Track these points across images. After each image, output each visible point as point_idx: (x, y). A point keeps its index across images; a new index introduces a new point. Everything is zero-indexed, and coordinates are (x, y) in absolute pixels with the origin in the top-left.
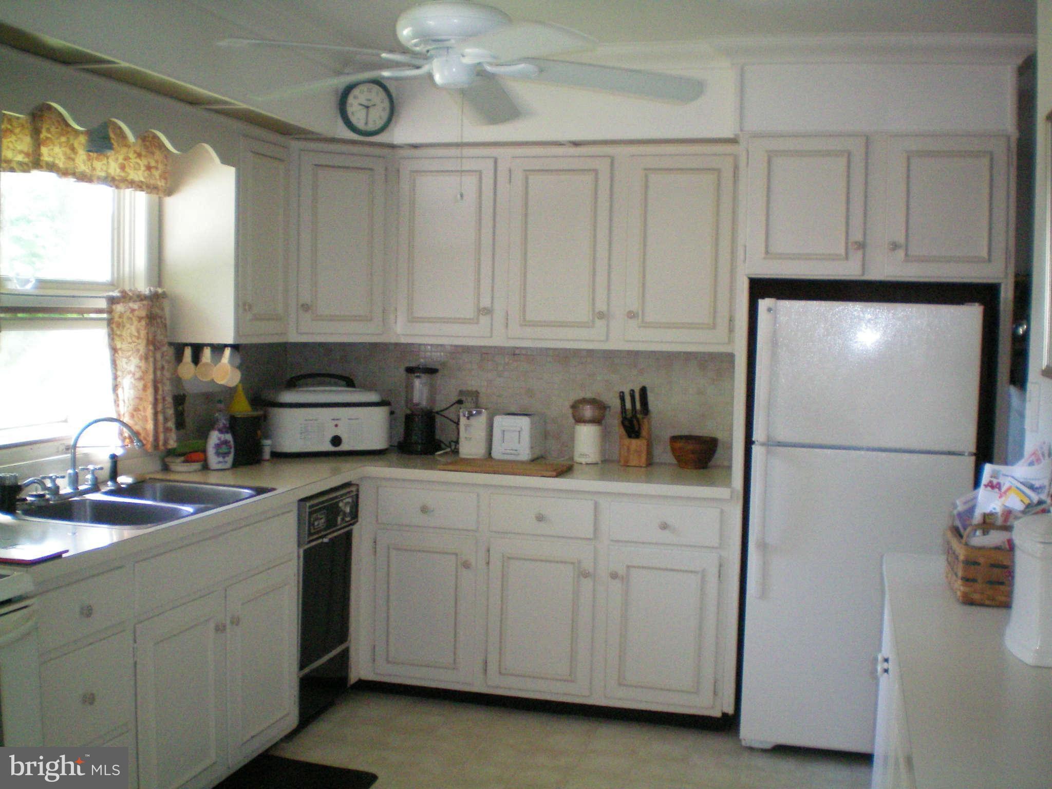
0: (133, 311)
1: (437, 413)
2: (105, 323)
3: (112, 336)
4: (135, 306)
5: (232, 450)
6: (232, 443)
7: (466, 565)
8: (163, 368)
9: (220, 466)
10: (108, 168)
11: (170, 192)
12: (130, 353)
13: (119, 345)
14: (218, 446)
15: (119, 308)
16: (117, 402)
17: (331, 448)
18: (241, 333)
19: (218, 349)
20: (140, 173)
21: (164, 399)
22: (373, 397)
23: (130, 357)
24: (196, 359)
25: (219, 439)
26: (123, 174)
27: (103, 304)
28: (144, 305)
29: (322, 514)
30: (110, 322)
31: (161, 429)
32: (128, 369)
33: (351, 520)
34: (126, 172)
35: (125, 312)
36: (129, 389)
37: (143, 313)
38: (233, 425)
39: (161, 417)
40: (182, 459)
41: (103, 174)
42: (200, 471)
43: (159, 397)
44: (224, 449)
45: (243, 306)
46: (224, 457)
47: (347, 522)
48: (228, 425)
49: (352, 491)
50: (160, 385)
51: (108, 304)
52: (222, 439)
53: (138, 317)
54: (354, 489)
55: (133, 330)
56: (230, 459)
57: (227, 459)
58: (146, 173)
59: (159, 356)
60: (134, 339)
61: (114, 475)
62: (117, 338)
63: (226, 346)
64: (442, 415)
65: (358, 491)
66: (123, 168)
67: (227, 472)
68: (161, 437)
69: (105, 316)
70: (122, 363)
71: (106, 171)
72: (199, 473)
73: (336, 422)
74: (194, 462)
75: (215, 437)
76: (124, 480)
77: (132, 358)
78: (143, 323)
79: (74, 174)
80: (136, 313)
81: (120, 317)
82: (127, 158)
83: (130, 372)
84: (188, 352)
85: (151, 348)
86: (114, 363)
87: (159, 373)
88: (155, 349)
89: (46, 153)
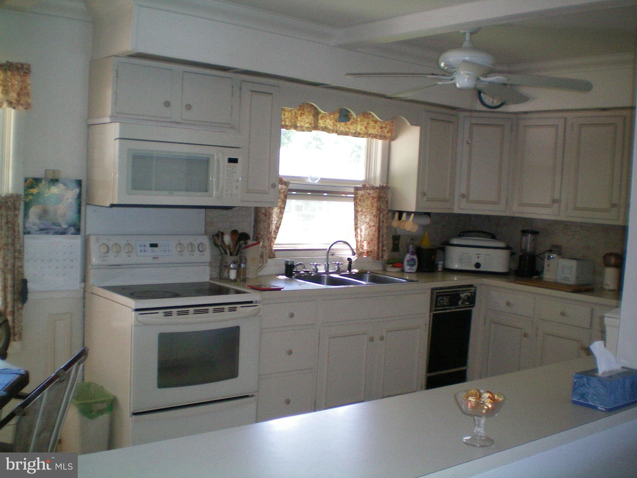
0: (369, 194)
1: (537, 255)
2: (353, 199)
3: (356, 205)
4: (371, 192)
5: (417, 264)
6: (416, 260)
7: (526, 335)
8: (383, 222)
9: (409, 271)
10: (356, 129)
11: (393, 138)
12: (366, 214)
13: (359, 209)
14: (408, 261)
15: (361, 192)
16: (357, 235)
17: (473, 268)
18: (419, 206)
19: (409, 213)
20: (376, 130)
21: (383, 236)
22: (502, 245)
23: (367, 215)
24: (400, 218)
25: (410, 257)
26: (366, 131)
27: (352, 190)
28: (376, 192)
29: (447, 298)
30: (355, 199)
31: (380, 250)
32: (365, 221)
33: (469, 304)
34: (368, 130)
35: (365, 194)
36: (364, 230)
37: (375, 195)
38: (419, 251)
39: (381, 245)
40: (391, 265)
41: (354, 131)
42: (400, 272)
43: (381, 235)
44: (412, 263)
45: (421, 194)
46: (411, 267)
47: (466, 305)
48: (415, 251)
49: (471, 290)
50: (381, 229)
51: (355, 190)
52: (411, 258)
53: (373, 197)
54: (473, 289)
55: (369, 203)
56: (415, 268)
57: (413, 267)
58: (380, 131)
59: (381, 215)
60: (369, 207)
61: (350, 268)
62: (359, 206)
63: (412, 212)
64: (539, 257)
65: (475, 290)
66: (366, 128)
67: (413, 275)
68: (380, 253)
69: (353, 196)
70: (361, 218)
71: (356, 130)
72: (400, 273)
73: (479, 256)
74: (397, 267)
75: (408, 257)
76: (355, 271)
77: (367, 216)
78: (375, 200)
79: (336, 132)
80: (371, 195)
81: (361, 197)
82: (368, 124)
83: (366, 222)
84: (397, 215)
85: (378, 212)
86: (356, 217)
87: (381, 224)
88: (380, 212)
89: (321, 123)
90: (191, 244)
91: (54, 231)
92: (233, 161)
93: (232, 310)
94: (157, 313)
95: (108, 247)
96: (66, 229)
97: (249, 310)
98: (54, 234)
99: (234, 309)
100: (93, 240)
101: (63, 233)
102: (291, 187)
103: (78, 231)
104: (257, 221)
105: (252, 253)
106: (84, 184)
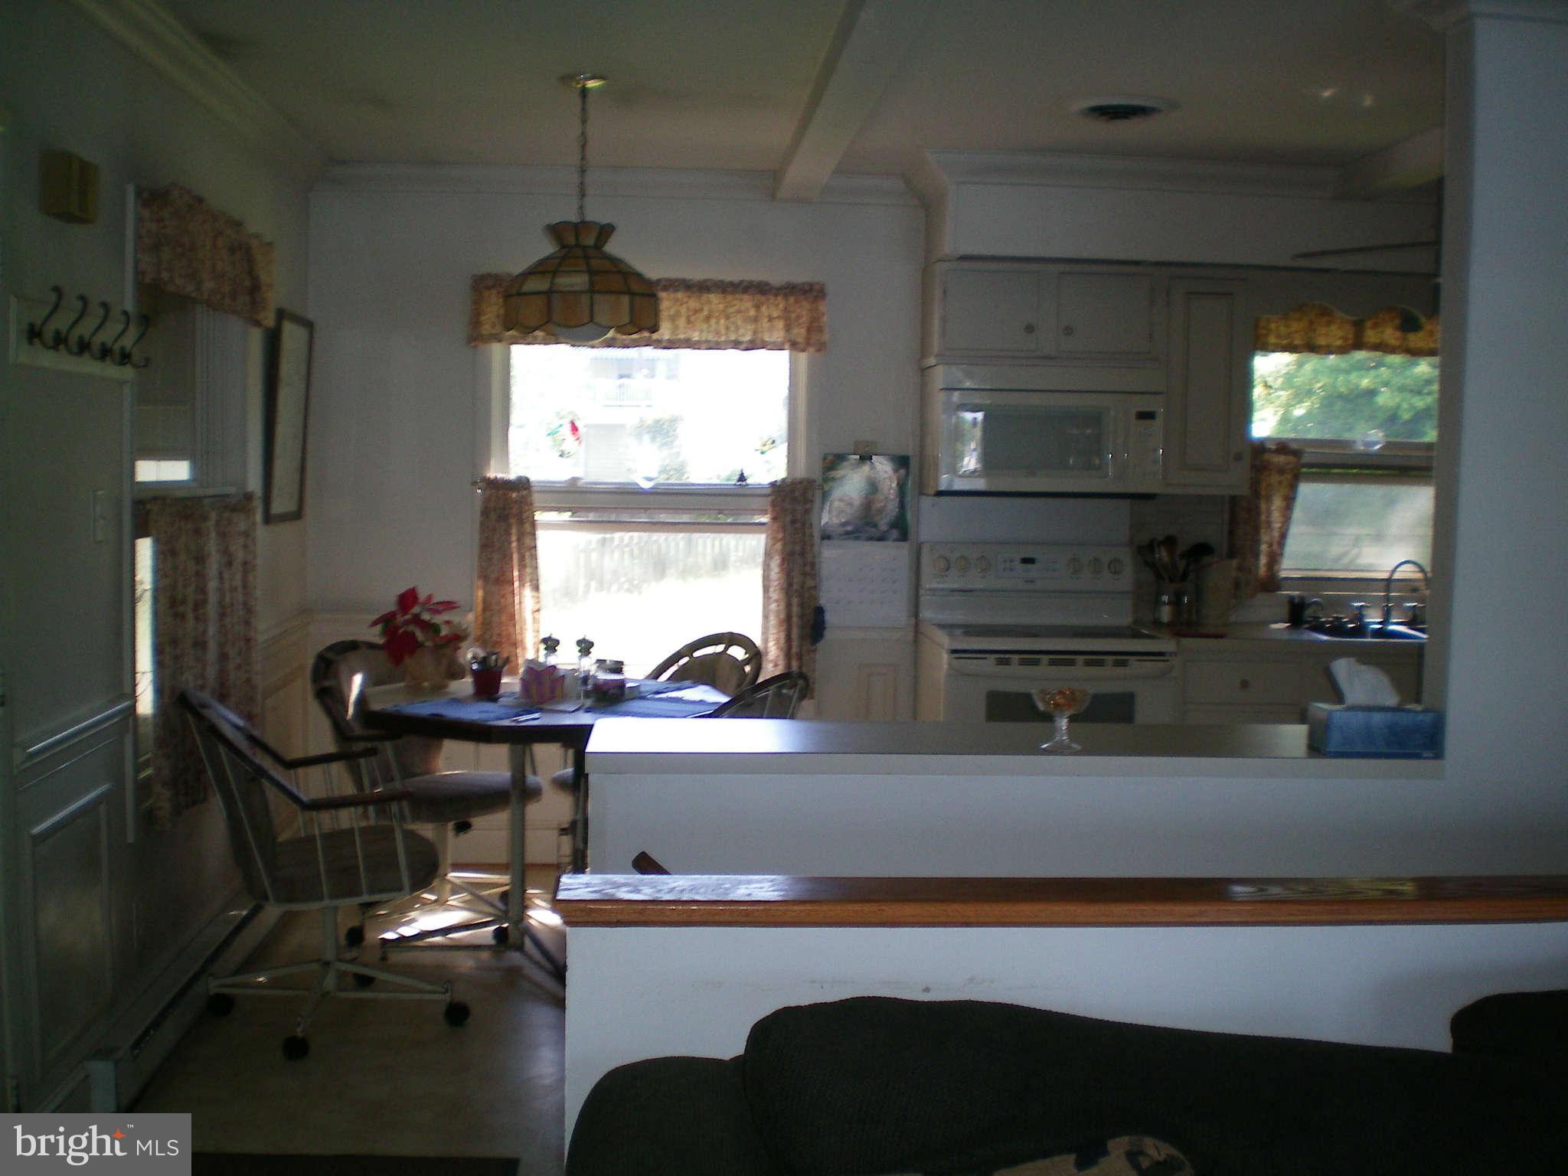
89: (1371, 336)
90: (1096, 560)
91: (867, 535)
92: (1146, 416)
93: (1118, 664)
94: (985, 658)
95: (948, 561)
96: (885, 532)
97: (1150, 666)
98: (866, 540)
99: (1123, 664)
100: (925, 550)
101: (881, 539)
102: (1306, 459)
103: (904, 536)
104: (1233, 521)
105: (1219, 574)
106: (914, 463)
